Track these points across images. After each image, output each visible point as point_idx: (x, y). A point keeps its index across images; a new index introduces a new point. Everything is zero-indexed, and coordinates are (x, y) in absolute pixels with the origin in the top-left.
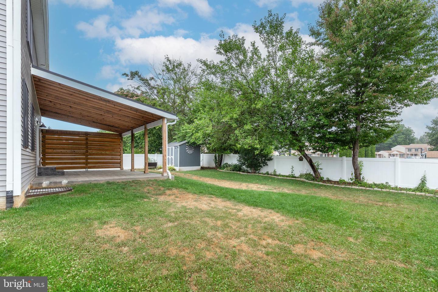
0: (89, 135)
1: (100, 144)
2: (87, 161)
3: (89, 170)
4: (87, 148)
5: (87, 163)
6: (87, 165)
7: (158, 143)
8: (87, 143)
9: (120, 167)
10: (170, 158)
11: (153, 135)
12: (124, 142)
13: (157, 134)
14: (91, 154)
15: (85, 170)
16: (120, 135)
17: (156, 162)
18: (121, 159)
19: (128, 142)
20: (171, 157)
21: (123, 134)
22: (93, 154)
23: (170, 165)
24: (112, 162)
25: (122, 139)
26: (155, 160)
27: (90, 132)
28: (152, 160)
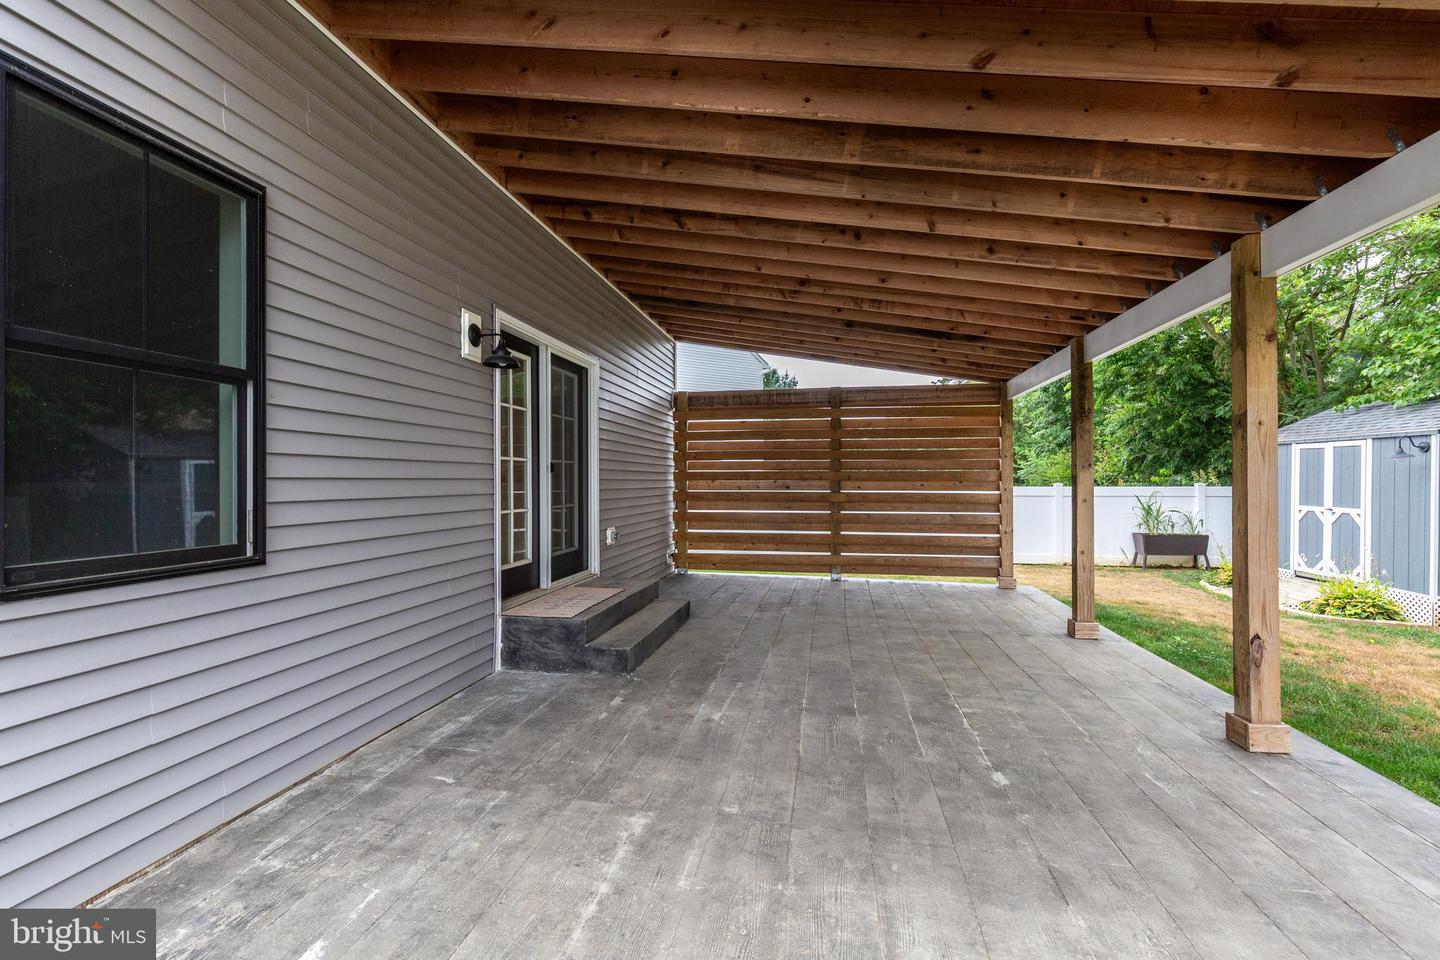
0: (848, 402)
1: (898, 444)
2: (836, 533)
3: (844, 577)
4: (837, 466)
5: (836, 544)
6: (836, 552)
7: (1185, 421)
8: (837, 445)
9: (996, 573)
10: (1327, 521)
11: (1158, 384)
12: (1016, 426)
13: (1180, 376)
14: (852, 501)
15: (827, 577)
16: (999, 393)
17: (1200, 530)
18: (1001, 526)
19: (1030, 427)
20: (1339, 511)
21: (1014, 382)
22: (865, 501)
23: (1327, 566)
24: (953, 543)
25: (1006, 410)
26: (1195, 523)
27: (849, 391)
28: (1175, 518)
